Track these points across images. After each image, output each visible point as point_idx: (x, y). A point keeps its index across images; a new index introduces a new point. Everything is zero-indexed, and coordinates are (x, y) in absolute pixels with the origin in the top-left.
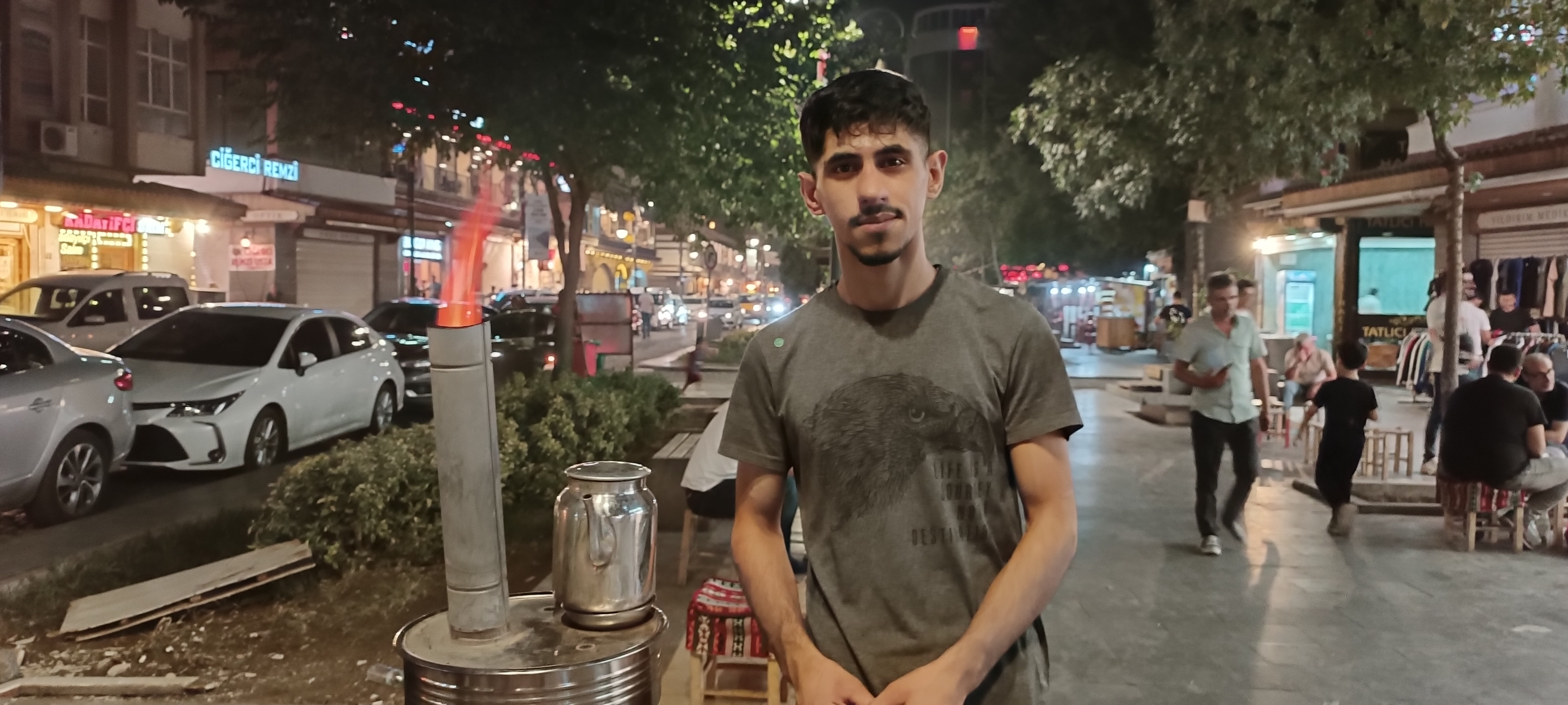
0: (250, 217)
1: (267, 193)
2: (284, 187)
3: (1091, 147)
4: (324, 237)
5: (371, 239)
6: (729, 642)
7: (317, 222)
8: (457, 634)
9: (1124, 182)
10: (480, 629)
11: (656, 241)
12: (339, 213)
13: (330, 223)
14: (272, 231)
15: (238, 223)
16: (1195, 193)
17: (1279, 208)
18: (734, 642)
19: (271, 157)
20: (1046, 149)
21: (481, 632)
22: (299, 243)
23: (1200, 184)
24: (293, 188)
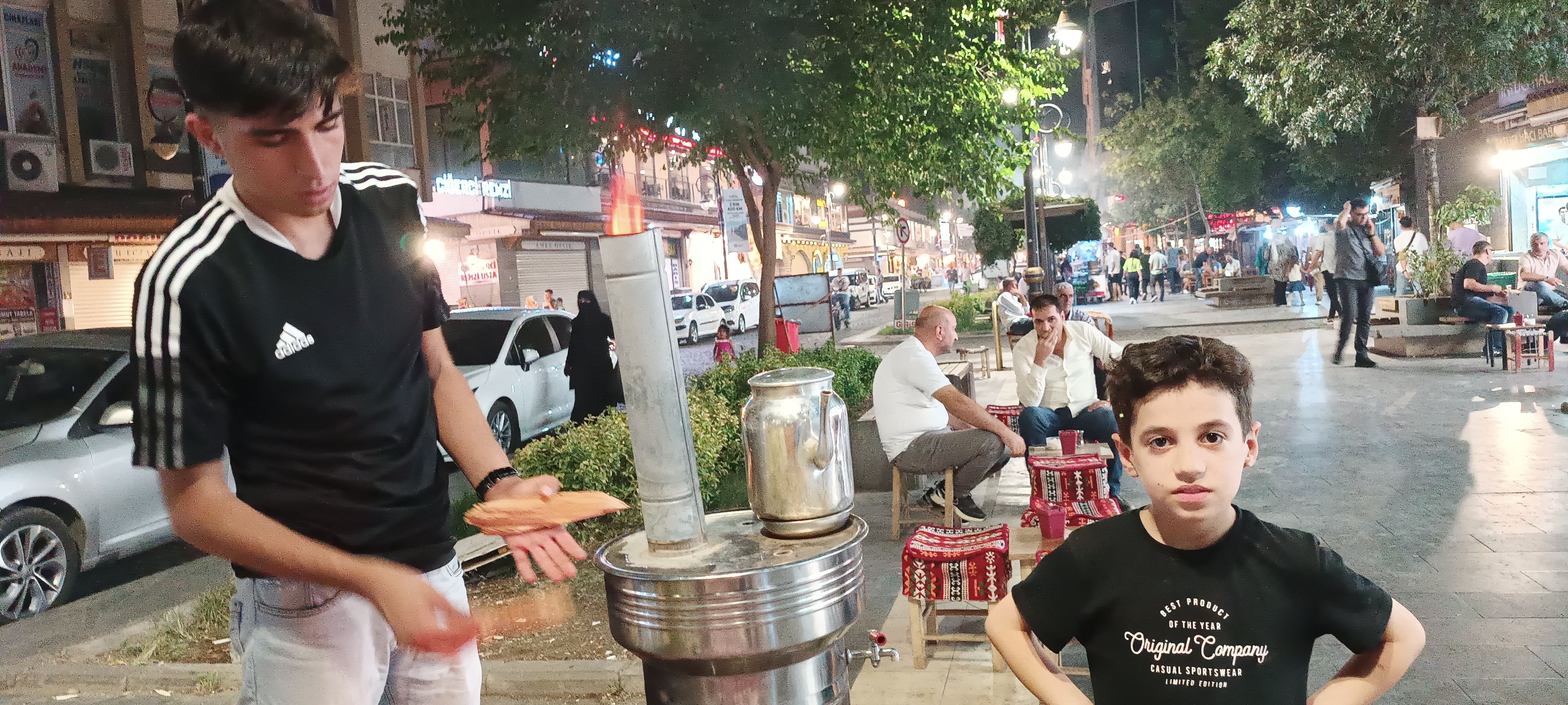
0: (474, 235)
1: (487, 212)
2: (501, 204)
3: (1299, 75)
4: (540, 247)
5: (582, 246)
6: (946, 586)
7: (532, 234)
8: (654, 546)
9: (1338, 106)
10: (677, 540)
11: (848, 224)
12: (552, 224)
13: (544, 234)
14: (494, 245)
15: (463, 241)
16: (1423, 109)
17: (1524, 118)
18: (951, 586)
19: (487, 178)
20: (1249, 82)
21: (678, 543)
22: (519, 255)
23: (1427, 100)
24: (510, 205)
